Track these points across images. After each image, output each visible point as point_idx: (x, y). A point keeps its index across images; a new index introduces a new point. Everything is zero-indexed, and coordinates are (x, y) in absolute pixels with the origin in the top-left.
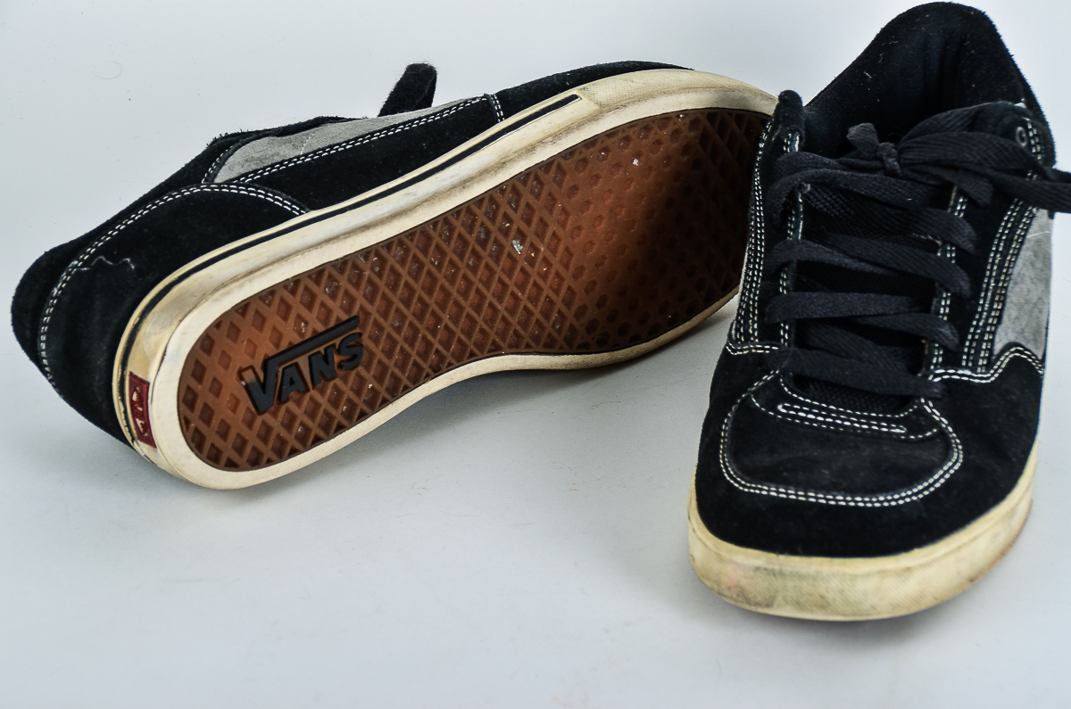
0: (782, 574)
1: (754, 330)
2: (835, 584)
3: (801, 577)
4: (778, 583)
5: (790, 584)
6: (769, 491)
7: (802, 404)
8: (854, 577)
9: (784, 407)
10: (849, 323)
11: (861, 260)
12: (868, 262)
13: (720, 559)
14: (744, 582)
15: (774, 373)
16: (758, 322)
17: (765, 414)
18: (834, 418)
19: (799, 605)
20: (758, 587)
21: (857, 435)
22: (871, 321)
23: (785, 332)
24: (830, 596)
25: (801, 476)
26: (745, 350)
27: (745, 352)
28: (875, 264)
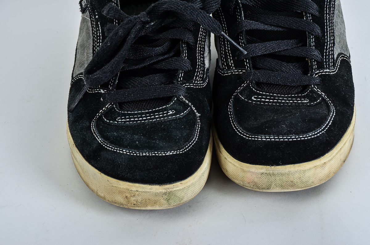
0: (273, 174)
1: (232, 64)
2: (297, 175)
3: (282, 174)
4: (272, 179)
5: (278, 178)
6: (262, 138)
7: (262, 95)
8: (304, 171)
9: (255, 98)
10: (273, 56)
11: (271, 25)
12: (274, 26)
13: (243, 171)
14: (256, 180)
15: (247, 83)
16: (233, 59)
17: (247, 102)
18: (277, 100)
19: (282, 187)
20: (263, 181)
21: (289, 106)
22: (283, 53)
23: (247, 63)
24: (295, 181)
25: (274, 130)
26: (229, 73)
27: (229, 74)
28: (278, 26)
